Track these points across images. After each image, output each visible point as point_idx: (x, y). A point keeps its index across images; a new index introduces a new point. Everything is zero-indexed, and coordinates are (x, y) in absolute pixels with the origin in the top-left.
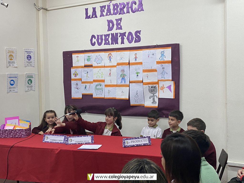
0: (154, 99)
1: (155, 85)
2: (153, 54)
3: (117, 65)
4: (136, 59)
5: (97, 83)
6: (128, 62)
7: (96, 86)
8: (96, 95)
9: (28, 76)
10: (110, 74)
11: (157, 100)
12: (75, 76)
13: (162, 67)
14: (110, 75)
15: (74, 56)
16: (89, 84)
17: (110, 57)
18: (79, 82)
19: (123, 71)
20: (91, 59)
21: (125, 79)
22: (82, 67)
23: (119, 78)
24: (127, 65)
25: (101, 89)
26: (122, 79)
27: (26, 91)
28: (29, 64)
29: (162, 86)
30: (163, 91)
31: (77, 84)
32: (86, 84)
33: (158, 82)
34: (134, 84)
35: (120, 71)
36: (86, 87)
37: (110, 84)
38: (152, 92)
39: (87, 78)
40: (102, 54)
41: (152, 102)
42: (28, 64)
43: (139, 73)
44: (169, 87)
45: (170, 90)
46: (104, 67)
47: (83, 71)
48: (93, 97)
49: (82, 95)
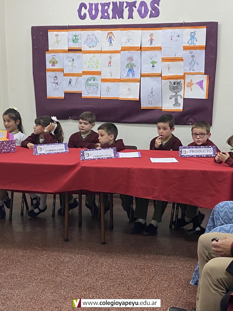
0: (177, 99)
1: (179, 81)
2: (179, 35)
3: (121, 50)
4: (151, 42)
5: (88, 76)
6: (140, 46)
7: (88, 80)
8: (88, 94)
10: (110, 63)
11: (181, 101)
12: (53, 64)
13: (192, 54)
14: (110, 65)
15: (51, 35)
16: (76, 77)
17: (110, 38)
18: (60, 75)
19: (131, 59)
20: (79, 40)
21: (133, 71)
22: (64, 51)
23: (124, 70)
24: (138, 50)
25: (95, 85)
26: (130, 70)
29: (190, 82)
30: (191, 88)
31: (56, 77)
32: (71, 77)
33: (184, 76)
34: (147, 79)
35: (127, 59)
36: (70, 82)
37: (110, 77)
38: (174, 89)
39: (73, 68)
40: (98, 33)
41: (174, 103)
43: (156, 62)
44: (200, 84)
45: (202, 88)
46: (101, 53)
47: (67, 57)
48: (82, 96)
49: (64, 93)
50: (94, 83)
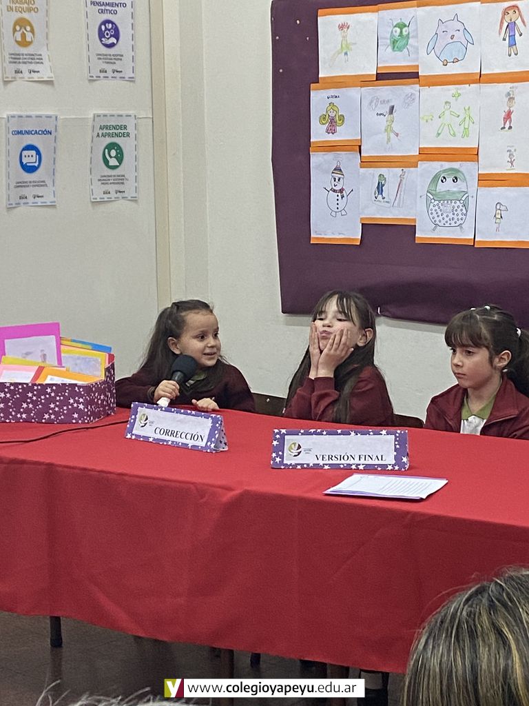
5: (437, 166)
7: (435, 178)
9: (107, 127)
10: (508, 116)
12: (331, 130)
15: (327, 25)
16: (398, 171)
17: (511, 26)
18: (349, 161)
22: (363, 81)
25: (459, 196)
27: (95, 203)
28: (109, 68)
31: (338, 169)
32: (383, 171)
36: (380, 188)
37: (506, 169)
39: (389, 140)
40: (471, 10)
42: (105, 66)
46: (480, 83)
47: (372, 102)
48: (417, 235)
49: (362, 224)
50: (455, 189)
